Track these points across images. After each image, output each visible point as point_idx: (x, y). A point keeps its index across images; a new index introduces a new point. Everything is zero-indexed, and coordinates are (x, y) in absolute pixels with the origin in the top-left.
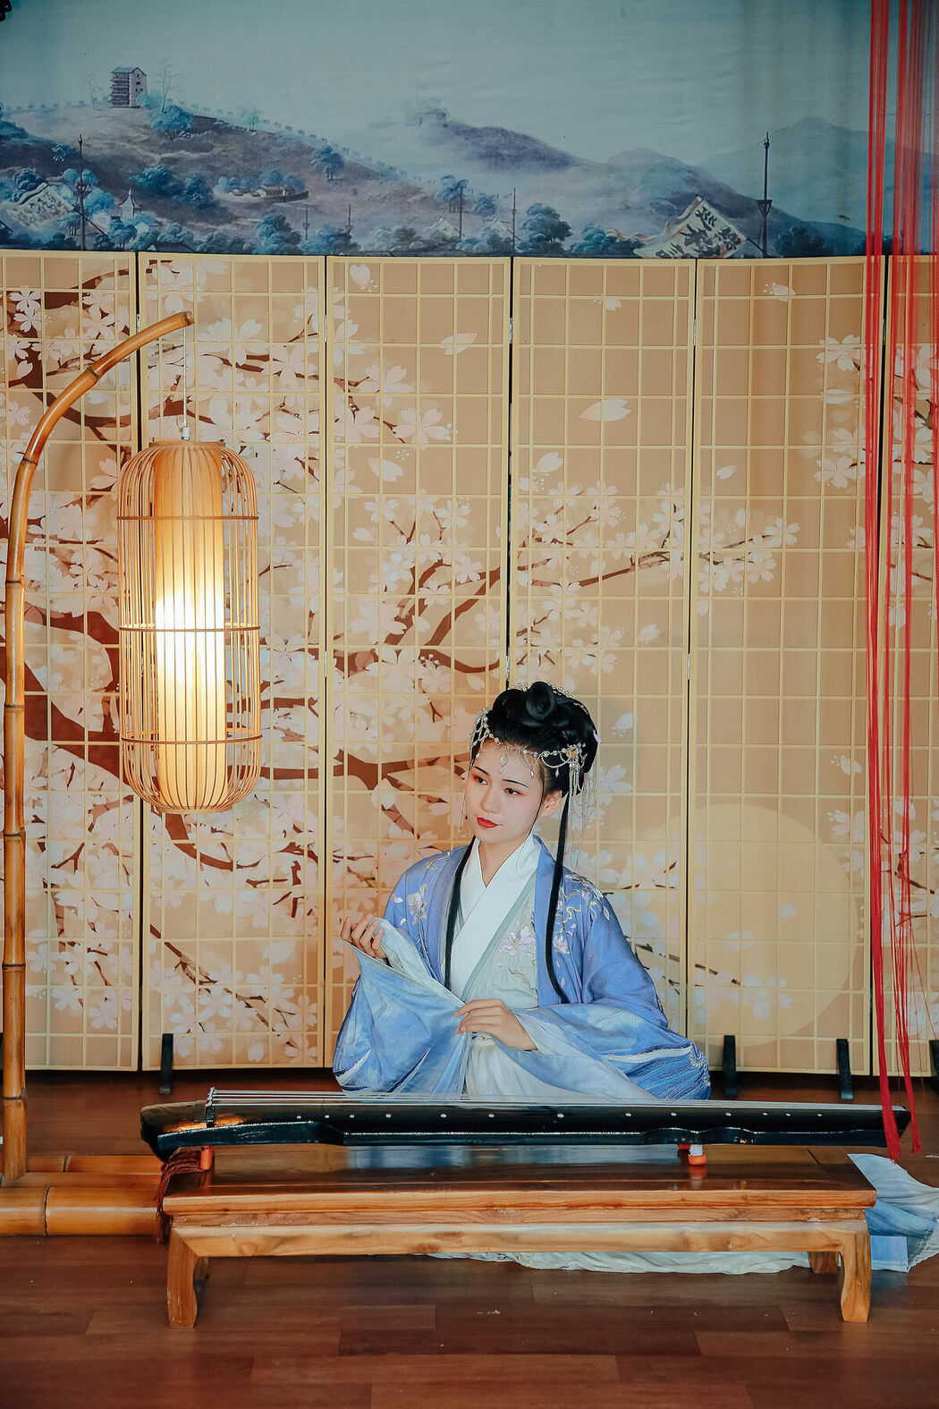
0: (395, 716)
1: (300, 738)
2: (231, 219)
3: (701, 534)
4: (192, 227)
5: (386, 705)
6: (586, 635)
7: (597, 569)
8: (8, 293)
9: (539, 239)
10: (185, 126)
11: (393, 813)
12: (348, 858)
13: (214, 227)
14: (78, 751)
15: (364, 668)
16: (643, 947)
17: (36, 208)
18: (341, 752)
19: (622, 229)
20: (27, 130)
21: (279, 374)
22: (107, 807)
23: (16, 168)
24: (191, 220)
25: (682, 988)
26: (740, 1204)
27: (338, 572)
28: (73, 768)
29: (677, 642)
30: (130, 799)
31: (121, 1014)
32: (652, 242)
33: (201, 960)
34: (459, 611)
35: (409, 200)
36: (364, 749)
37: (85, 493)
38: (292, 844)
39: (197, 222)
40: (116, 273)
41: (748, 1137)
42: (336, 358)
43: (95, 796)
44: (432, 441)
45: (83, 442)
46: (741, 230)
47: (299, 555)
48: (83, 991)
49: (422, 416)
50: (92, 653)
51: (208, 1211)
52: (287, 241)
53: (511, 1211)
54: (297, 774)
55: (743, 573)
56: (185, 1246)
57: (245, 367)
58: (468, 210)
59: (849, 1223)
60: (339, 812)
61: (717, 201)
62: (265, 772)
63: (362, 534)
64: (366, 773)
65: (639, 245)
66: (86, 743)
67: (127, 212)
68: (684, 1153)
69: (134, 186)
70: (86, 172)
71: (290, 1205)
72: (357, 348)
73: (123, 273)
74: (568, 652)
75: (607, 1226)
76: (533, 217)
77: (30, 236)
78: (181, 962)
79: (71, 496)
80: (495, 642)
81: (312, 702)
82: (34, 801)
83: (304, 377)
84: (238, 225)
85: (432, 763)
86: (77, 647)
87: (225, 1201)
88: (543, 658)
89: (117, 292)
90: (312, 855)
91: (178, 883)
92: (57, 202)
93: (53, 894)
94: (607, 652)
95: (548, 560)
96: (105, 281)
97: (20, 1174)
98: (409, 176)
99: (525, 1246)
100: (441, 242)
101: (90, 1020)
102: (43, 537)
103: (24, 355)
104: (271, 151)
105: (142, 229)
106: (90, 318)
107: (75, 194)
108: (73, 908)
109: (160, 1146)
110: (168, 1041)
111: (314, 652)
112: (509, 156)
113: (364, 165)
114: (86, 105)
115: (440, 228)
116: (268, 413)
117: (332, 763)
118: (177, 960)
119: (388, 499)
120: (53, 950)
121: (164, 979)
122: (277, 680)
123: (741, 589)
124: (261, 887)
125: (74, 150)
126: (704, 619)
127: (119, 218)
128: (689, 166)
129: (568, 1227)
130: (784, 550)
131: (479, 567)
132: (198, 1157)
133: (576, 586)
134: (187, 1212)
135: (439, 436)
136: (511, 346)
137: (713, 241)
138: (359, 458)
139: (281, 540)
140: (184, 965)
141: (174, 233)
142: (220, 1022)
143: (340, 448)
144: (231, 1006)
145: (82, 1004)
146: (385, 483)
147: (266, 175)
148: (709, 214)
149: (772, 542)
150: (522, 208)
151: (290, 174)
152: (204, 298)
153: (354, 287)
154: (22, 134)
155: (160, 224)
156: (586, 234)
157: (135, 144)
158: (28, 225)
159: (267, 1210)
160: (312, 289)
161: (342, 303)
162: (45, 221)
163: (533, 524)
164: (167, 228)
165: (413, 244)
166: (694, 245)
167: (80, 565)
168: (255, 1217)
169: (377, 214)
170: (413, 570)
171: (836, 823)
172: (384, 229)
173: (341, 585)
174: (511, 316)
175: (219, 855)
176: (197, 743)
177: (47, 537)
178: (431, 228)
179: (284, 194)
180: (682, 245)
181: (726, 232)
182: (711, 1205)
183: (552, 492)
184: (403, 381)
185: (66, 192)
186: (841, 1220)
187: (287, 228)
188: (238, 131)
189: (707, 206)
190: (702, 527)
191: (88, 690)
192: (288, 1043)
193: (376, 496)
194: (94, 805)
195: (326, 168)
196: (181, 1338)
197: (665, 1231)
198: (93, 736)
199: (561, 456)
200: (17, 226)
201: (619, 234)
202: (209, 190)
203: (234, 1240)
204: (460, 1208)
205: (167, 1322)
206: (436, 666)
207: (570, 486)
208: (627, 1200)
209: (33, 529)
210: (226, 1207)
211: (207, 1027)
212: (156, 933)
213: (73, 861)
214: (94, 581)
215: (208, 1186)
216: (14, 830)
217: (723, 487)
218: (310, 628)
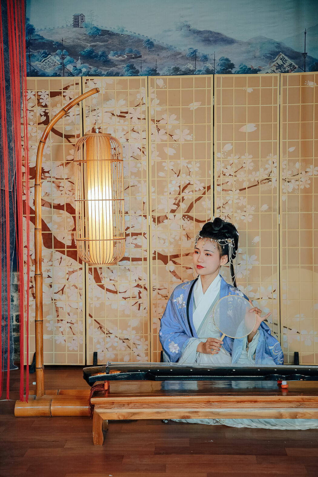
0: (174, 238)
1: (140, 247)
2: (115, 65)
3: (283, 171)
4: (101, 69)
5: (171, 234)
6: (242, 208)
7: (245, 185)
8: (37, 92)
9: (224, 69)
10: (99, 33)
12: (158, 289)
13: (109, 68)
14: (63, 252)
15: (163, 222)
17: (47, 64)
18: (155, 252)
19: (254, 65)
20: (44, 37)
21: (132, 118)
22: (73, 272)
23: (40, 50)
24: (101, 66)
25: (279, 335)
26: (301, 401)
27: (153, 188)
28: (61, 258)
29: (275, 210)
30: (81, 269)
31: (79, 345)
32: (264, 69)
33: (107, 326)
34: (196, 201)
35: (177, 57)
36: (163, 250)
37: (64, 162)
39: (103, 67)
40: (75, 84)
41: (304, 378)
42: (152, 112)
43: (69, 268)
44: (186, 140)
45: (64, 144)
46: (296, 64)
47: (139, 182)
48: (65, 337)
49: (182, 132)
50: (67, 218)
51: (107, 403)
52: (134, 73)
53: (216, 403)
54: (140, 259)
55: (298, 185)
56: (99, 416)
57: (120, 116)
58: (198, 60)
60: (154, 273)
61: (287, 54)
62: (127, 259)
63: (161, 174)
64: (164, 259)
65: (259, 70)
66: (66, 249)
67: (79, 64)
68: (280, 385)
69: (81, 55)
70: (64, 51)
71: (136, 401)
72: (159, 108)
73: (77, 84)
74: (235, 215)
75: (252, 409)
76: (221, 62)
77: (45, 74)
78: (100, 327)
79: (59, 163)
80: (209, 211)
81: (145, 234)
82: (48, 270)
83: (140, 119)
84: (117, 68)
85: (187, 255)
86: (62, 216)
87: (113, 400)
88: (226, 217)
89: (75, 91)
90: (145, 288)
91: (98, 298)
92: (55, 62)
93: (55, 303)
94: (249, 215)
95: (228, 182)
96: (71, 87)
97: (42, 395)
98: (177, 49)
99: (222, 416)
100: (189, 72)
101: (68, 347)
102: (50, 177)
103: (43, 114)
104: (129, 41)
105: (84, 70)
106: (66, 100)
107: (61, 58)
108: (62, 308)
109: (90, 381)
110: (95, 354)
111: (145, 216)
112: (212, 40)
113: (161, 45)
114: (64, 27)
115: (188, 67)
116: (128, 132)
117: (152, 255)
118: (99, 326)
119: (170, 162)
120: (55, 323)
121: (94, 333)
122: (132, 226)
123: (298, 191)
124: (127, 300)
125: (60, 43)
126: (284, 202)
127: (76, 66)
128: (277, 42)
129: (237, 409)
130: (313, 177)
131: (203, 185)
132: (103, 385)
133: (238, 191)
134: (99, 403)
135: (188, 139)
136: (214, 106)
137: (286, 68)
138: (160, 148)
139: (133, 177)
140: (101, 328)
141: (95, 71)
142: (114, 348)
143: (153, 144)
144: (117, 342)
145: (65, 341)
146: (170, 156)
147: (127, 49)
148: (285, 58)
149: (309, 174)
150: (217, 58)
151: (136, 49)
152: (105, 92)
153: (158, 87)
154: (42, 38)
155: (90, 68)
156: (240, 67)
157: (81, 40)
158: (45, 70)
159: (128, 403)
160: (143, 88)
161: (154, 92)
162: (50, 68)
163: (222, 169)
164: (93, 69)
165: (179, 72)
166: (279, 70)
167: (63, 187)
168: (124, 405)
169: (166, 62)
170: (180, 187)
172: (168, 67)
173: (154, 192)
174: (214, 95)
175: (112, 288)
176: (103, 240)
177: (52, 177)
178: (185, 67)
179: (133, 56)
180: (275, 70)
181: (291, 65)
182: (290, 402)
183: (229, 158)
184: (176, 119)
185: (58, 58)
187: (135, 68)
188: (117, 35)
189: (284, 56)
190: (283, 169)
191: (66, 231)
192: (138, 355)
193: (166, 161)
194: (69, 271)
195: (148, 46)
196: (98, 449)
197: (273, 411)
198: (68, 247)
199: (232, 145)
200: (41, 70)
201: (252, 67)
202: (107, 56)
203: (116, 414)
204: (198, 402)
205: (93, 444)
206: (188, 220)
207: (235, 155)
208: (259, 400)
209: (47, 175)
210: (113, 402)
211: (109, 350)
212: (90, 316)
213: (61, 291)
214: (68, 192)
215: (107, 394)
216: (38, 273)
217: (291, 154)
218: (143, 208)
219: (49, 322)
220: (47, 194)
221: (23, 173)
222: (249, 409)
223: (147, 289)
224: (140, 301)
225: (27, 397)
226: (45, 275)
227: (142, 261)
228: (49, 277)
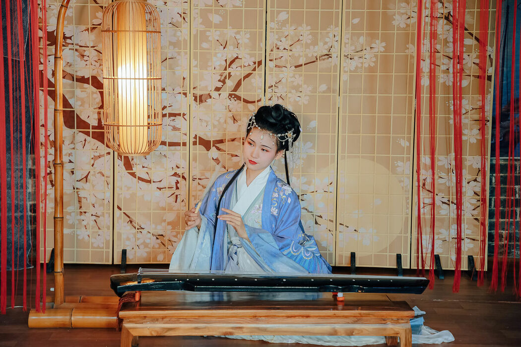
0: (218, 121)
1: (179, 129)
3: (345, 47)
5: (215, 117)
6: (297, 88)
7: (302, 61)
11: (217, 161)
12: (199, 179)
14: (88, 134)
15: (206, 101)
16: (319, 216)
18: (196, 135)
22: (99, 157)
25: (334, 233)
26: (358, 316)
27: (195, 61)
28: (85, 140)
29: (334, 92)
30: (109, 153)
31: (105, 241)
33: (138, 220)
34: (245, 77)
36: (205, 134)
37: (90, 26)
38: (176, 173)
41: (362, 289)
43: (94, 152)
44: (235, 6)
45: (89, 5)
47: (179, 53)
48: (89, 232)
50: (93, 93)
51: (138, 317)
53: (263, 318)
54: (178, 144)
55: (362, 63)
56: (128, 332)
59: (403, 325)
60: (195, 160)
62: (163, 143)
63: (205, 45)
64: (206, 144)
66: (91, 130)
68: (335, 296)
71: (171, 315)
74: (289, 95)
75: (304, 325)
79: (84, 27)
80: (260, 91)
81: (184, 115)
82: (69, 154)
85: (233, 140)
86: (87, 90)
87: (145, 313)
88: (279, 97)
90: (183, 177)
91: (129, 188)
93: (77, 192)
94: (305, 95)
95: (282, 57)
97: (62, 303)
101: (92, 243)
102: (73, 44)
108: (86, 198)
109: (118, 291)
110: (124, 252)
111: (185, 94)
117: (192, 140)
118: (129, 219)
119: (216, 31)
120: (77, 215)
121: (122, 226)
122: (170, 105)
123: (361, 70)
124: (163, 191)
126: (345, 82)
129: (287, 325)
130: (379, 54)
131: (253, 59)
132: (134, 296)
133: (293, 68)
134: (129, 318)
135: (237, 4)
138: (204, 14)
139: (172, 47)
140: (131, 222)
142: (146, 245)
144: (150, 239)
145: (89, 237)
146: (215, 24)
149: (375, 50)
159: (162, 317)
163: (276, 42)
167: (88, 56)
168: (157, 320)
170: (226, 60)
171: (398, 166)
173: (196, 66)
175: (146, 177)
176: (136, 126)
177: (74, 44)
182: (346, 317)
183: (284, 28)
186: (400, 323)
190: (346, 43)
191: (92, 108)
193: (211, 29)
194: (94, 156)
197: (327, 327)
198: (94, 127)
199: (288, 13)
203: (149, 329)
204: (242, 317)
206: (235, 100)
207: (291, 26)
208: (312, 315)
209: (68, 41)
210: (145, 316)
211: (140, 247)
212: (119, 208)
213: (85, 179)
214: (94, 63)
215: (138, 307)
216: (59, 162)
217: (354, 27)
218: (183, 84)
219: (70, 214)
220: (69, 64)
221: (40, 38)
222: (301, 325)
223: (185, 179)
224: (177, 192)
225: (44, 305)
226: (65, 159)
227: (180, 146)
228: (70, 162)
